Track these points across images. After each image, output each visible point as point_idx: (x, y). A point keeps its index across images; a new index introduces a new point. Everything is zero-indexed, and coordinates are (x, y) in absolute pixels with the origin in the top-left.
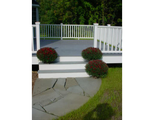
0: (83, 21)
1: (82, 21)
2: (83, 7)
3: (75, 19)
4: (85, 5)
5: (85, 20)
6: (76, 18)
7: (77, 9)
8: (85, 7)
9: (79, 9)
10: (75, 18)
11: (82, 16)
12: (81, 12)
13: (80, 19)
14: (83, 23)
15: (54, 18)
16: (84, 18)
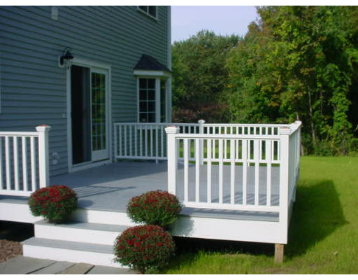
0: (343, 107)
1: (338, 106)
2: (343, 67)
3: (318, 102)
4: (349, 60)
5: (350, 103)
6: (321, 97)
7: (322, 73)
8: (350, 64)
9: (328, 72)
10: (318, 99)
11: (341, 91)
12: (336, 80)
13: (332, 100)
14: (343, 113)
15: (261, 98)
16: (348, 98)
